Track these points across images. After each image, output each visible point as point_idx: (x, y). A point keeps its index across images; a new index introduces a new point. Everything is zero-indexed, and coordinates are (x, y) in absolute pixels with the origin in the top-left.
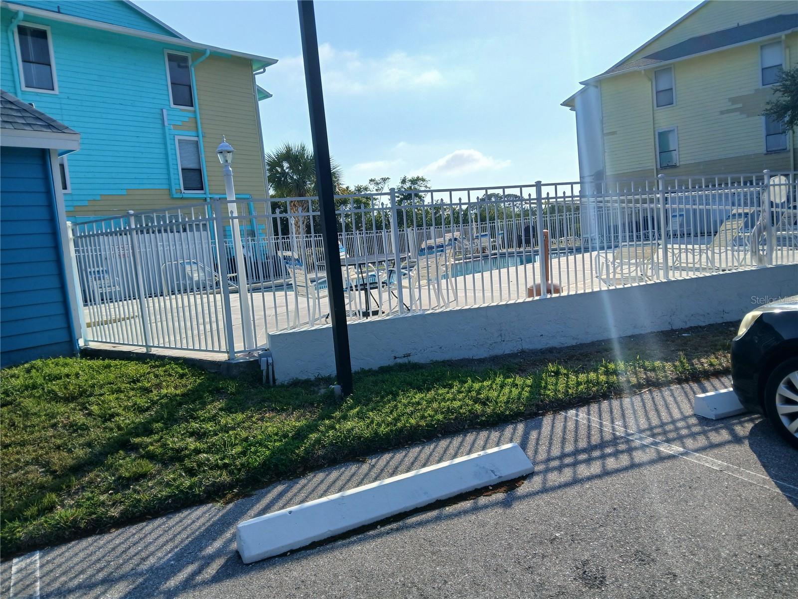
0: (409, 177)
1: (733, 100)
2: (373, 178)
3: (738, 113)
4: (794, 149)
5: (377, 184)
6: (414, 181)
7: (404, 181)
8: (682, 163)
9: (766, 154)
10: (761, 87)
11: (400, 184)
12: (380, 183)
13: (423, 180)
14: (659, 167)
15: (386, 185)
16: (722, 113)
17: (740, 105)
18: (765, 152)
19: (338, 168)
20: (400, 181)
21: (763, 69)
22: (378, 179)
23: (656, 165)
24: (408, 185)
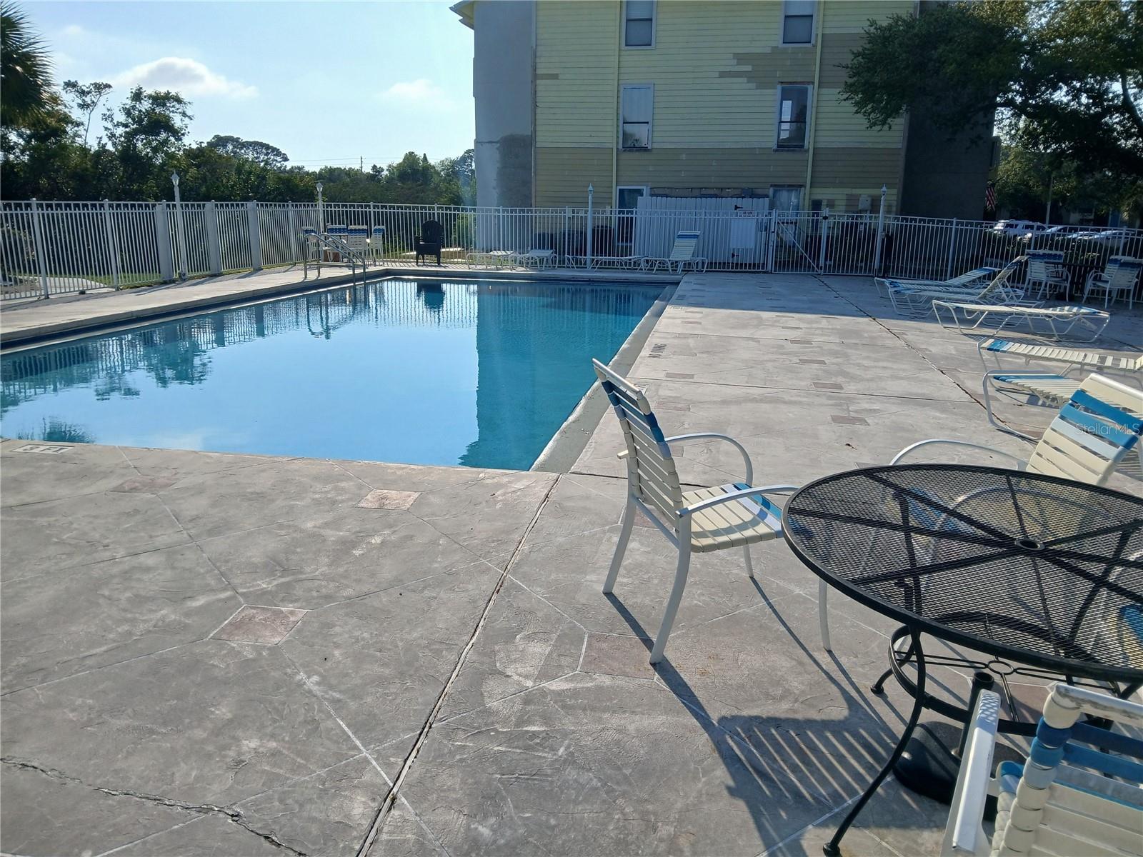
0: (149, 90)
1: (740, 58)
2: (73, 80)
3: (745, 80)
4: (814, 149)
5: (83, 93)
6: (160, 100)
7: (137, 96)
8: (655, 146)
9: (776, 151)
10: (781, 45)
11: (129, 102)
12: (89, 93)
13: (179, 100)
14: (620, 147)
15: (103, 99)
16: (723, 74)
17: (749, 68)
18: (775, 147)
19: (36, 46)
20: (129, 95)
21: (786, 17)
22: (85, 83)
23: (617, 143)
24: (145, 105)
